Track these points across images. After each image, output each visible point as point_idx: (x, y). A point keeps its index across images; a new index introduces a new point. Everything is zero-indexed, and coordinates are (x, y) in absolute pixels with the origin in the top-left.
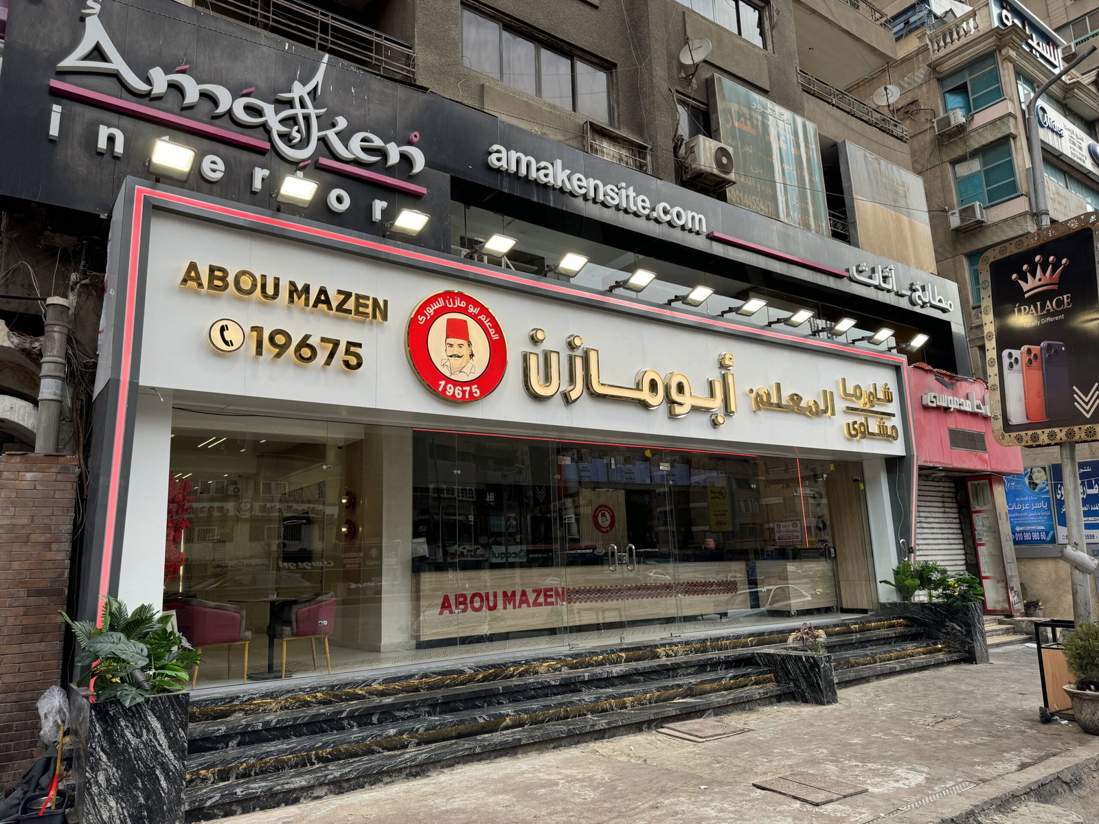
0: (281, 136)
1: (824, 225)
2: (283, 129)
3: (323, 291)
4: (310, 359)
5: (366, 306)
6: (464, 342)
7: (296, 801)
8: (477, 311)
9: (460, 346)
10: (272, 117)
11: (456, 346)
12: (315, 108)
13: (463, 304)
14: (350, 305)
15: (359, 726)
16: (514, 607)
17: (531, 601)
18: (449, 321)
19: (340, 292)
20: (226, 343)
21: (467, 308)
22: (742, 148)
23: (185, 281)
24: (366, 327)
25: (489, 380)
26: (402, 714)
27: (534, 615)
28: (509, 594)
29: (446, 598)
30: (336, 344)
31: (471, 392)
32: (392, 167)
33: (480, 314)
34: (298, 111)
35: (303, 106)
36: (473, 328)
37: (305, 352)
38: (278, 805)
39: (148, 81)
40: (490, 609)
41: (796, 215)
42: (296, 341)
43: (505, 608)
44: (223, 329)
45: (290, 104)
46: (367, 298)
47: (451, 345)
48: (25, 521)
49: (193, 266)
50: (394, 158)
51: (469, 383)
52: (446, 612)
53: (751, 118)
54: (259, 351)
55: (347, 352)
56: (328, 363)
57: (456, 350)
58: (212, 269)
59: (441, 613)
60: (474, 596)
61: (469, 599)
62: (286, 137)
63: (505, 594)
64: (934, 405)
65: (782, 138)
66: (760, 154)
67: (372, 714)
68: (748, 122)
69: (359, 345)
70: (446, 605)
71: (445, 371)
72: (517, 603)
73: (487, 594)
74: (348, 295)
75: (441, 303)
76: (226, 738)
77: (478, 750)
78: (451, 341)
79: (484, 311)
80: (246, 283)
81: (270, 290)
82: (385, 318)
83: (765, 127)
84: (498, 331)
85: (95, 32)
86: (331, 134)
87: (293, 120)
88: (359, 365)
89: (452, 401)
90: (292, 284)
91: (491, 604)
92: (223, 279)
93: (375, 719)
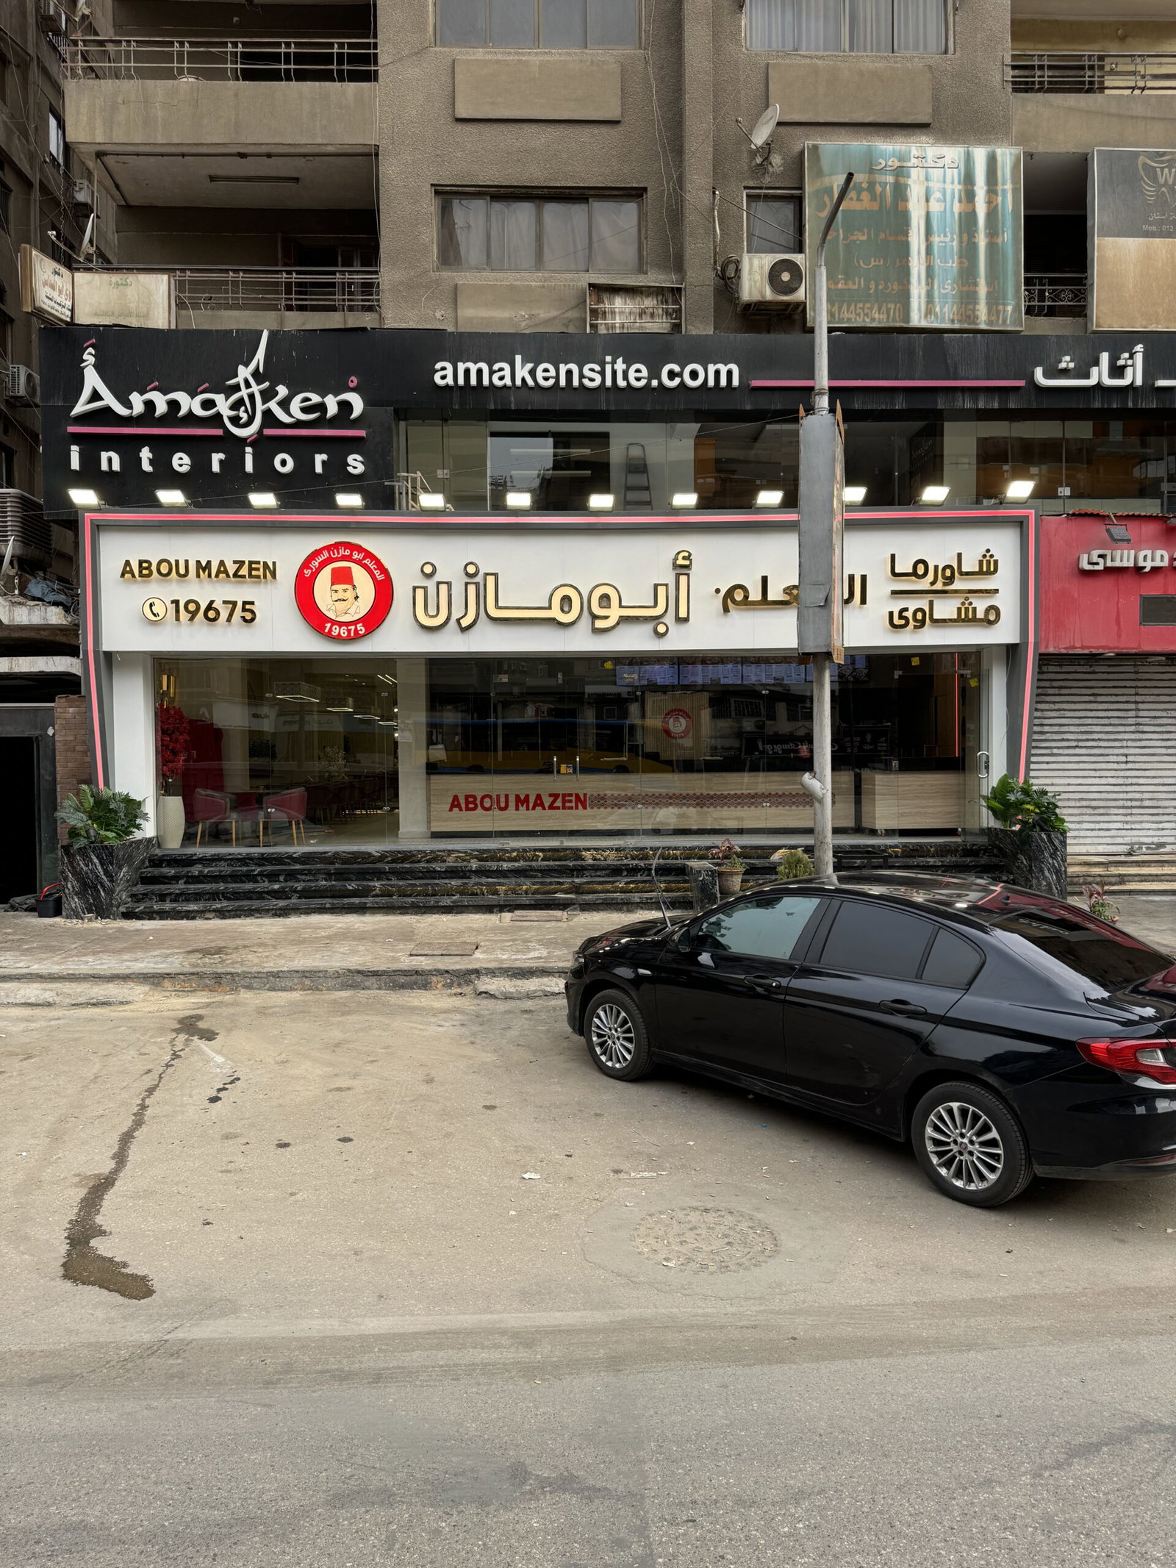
0: (231, 419)
1: (1010, 308)
2: (233, 413)
3: (222, 563)
4: (215, 620)
5: (258, 569)
6: (349, 587)
7: (193, 918)
8: (361, 556)
9: (345, 591)
10: (223, 405)
11: (341, 592)
12: (258, 383)
13: (347, 553)
14: (244, 571)
15: (270, 882)
16: (528, 809)
17: (547, 805)
18: (333, 570)
19: (235, 562)
20: (154, 615)
21: (351, 555)
22: (845, 238)
23: (123, 575)
24: (262, 586)
25: (376, 617)
26: (303, 877)
27: (550, 818)
28: (522, 797)
29: (456, 798)
30: (234, 604)
31: (356, 630)
32: (334, 417)
33: (364, 559)
34: (244, 393)
35: (248, 385)
36: (359, 574)
37: (210, 613)
38: (182, 919)
39: (128, 405)
40: (501, 809)
41: (946, 309)
42: (203, 608)
43: (517, 809)
44: (151, 605)
45: (237, 388)
46: (258, 563)
47: (336, 591)
48: (71, 738)
49: (127, 563)
50: (332, 409)
51: (355, 623)
52: (456, 810)
53: (872, 185)
54: (178, 619)
55: (244, 610)
56: (229, 620)
57: (341, 595)
58: (141, 562)
59: (451, 810)
60: (483, 798)
61: (478, 802)
62: (235, 420)
63: (517, 797)
64: (1100, 567)
65: (936, 195)
66: (882, 236)
67: (279, 875)
68: (865, 196)
69: (252, 603)
70: (455, 804)
71: (331, 615)
72: (531, 805)
73: (498, 796)
74: (242, 563)
75: (326, 554)
76: (176, 878)
77: (328, 906)
78: (335, 587)
79: (369, 555)
80: (164, 569)
81: (182, 571)
82: (274, 575)
83: (900, 191)
84: (384, 570)
85: (92, 379)
86: (273, 405)
87: (240, 403)
88: (253, 620)
89: (338, 639)
90: (198, 562)
91: (503, 805)
92: (148, 568)
93: (281, 878)
